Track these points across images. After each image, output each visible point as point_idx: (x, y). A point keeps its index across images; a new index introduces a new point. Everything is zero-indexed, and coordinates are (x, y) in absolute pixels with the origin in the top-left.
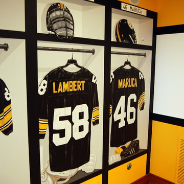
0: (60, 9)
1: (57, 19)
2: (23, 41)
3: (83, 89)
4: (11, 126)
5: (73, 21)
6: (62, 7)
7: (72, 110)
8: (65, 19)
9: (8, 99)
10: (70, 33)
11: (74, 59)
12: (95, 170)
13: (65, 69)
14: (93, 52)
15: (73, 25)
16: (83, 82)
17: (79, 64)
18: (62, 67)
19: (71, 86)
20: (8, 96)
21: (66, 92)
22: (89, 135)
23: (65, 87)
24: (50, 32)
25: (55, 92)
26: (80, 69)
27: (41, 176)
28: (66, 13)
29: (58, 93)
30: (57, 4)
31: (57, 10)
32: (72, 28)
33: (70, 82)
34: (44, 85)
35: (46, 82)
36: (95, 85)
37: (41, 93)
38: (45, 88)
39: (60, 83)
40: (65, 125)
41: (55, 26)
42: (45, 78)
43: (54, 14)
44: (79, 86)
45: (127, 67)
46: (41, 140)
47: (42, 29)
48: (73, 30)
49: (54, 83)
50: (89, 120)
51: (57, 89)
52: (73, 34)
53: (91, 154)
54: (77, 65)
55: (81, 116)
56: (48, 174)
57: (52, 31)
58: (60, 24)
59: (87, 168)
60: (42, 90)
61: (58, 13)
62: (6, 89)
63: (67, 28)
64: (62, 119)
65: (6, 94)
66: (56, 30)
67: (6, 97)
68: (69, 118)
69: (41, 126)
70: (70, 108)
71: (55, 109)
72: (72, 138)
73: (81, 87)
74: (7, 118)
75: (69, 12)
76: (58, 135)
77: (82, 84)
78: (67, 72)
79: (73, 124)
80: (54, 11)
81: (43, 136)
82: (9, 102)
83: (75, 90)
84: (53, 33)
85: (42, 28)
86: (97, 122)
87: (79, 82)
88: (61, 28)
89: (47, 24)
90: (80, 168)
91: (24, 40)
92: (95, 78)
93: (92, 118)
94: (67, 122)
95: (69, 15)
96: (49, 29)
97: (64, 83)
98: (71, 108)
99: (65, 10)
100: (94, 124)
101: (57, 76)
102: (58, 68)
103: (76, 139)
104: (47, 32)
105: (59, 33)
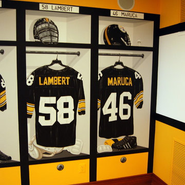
0: (46, 23)
1: (43, 30)
2: (15, 48)
3: (68, 84)
4: (6, 106)
5: (57, 31)
6: (47, 21)
7: (57, 100)
8: (50, 29)
9: (3, 87)
10: (55, 40)
11: (58, 59)
12: (81, 153)
13: (49, 67)
14: (78, 54)
15: (58, 33)
16: (68, 78)
17: (63, 64)
18: (47, 66)
19: (56, 81)
20: (4, 85)
21: (51, 85)
22: (74, 122)
23: (50, 81)
24: (37, 40)
25: (40, 84)
26: (64, 68)
27: (29, 146)
28: (51, 25)
29: (43, 85)
30: (43, 19)
31: (43, 23)
32: (57, 35)
33: (55, 77)
34: (32, 78)
35: (33, 77)
36: (81, 82)
37: (29, 84)
38: (32, 81)
39: (46, 78)
40: (51, 110)
41: (41, 35)
42: (32, 74)
43: (40, 27)
44: (63, 82)
45: (119, 67)
46: (28, 119)
47: (30, 39)
48: (58, 37)
49: (40, 78)
50: (75, 110)
51: (42, 82)
52: (58, 40)
53: (77, 139)
54: (61, 64)
55: (66, 105)
56: (34, 145)
58: (45, 34)
59: (73, 150)
60: (29, 82)
61: (44, 26)
62: (2, 80)
63: (51, 36)
64: (47, 105)
65: (2, 83)
66: (42, 38)
67: (2, 85)
68: (55, 106)
69: (28, 109)
71: (41, 97)
72: (57, 123)
73: (66, 82)
74: (3, 99)
75: (53, 24)
76: (44, 117)
77: (66, 80)
78: (52, 70)
79: (57, 111)
80: (40, 25)
81: (30, 116)
82: (4, 89)
83: (59, 84)
84: (39, 41)
85: (29, 37)
86: (83, 113)
87: (63, 78)
88: (46, 36)
89: (34, 34)
90: (65, 148)
92: (80, 75)
93: (78, 109)
94: (52, 108)
95: (54, 26)
96: (35, 38)
97: (49, 78)
98: (55, 98)
99: (50, 23)
100: (80, 113)
101: (43, 72)
102: (44, 67)
103: (61, 124)
104: (33, 40)
105: (44, 40)
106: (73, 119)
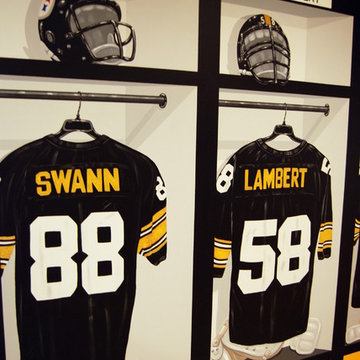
0: (265, 27)
1: (258, 46)
2: (194, 90)
3: (302, 186)
4: (164, 249)
5: (288, 50)
6: (268, 22)
7: (279, 225)
8: (273, 45)
9: (161, 198)
10: (282, 73)
11: (287, 124)
12: (316, 350)
13: (268, 143)
14: (326, 110)
15: (288, 56)
16: (304, 171)
17: (296, 135)
18: (264, 140)
19: (280, 178)
20: (162, 192)
21: (269, 190)
22: (308, 278)
23: (268, 179)
24: (244, 72)
25: (247, 188)
26: (297, 144)
27: (212, 349)
28: (275, 34)
29: (252, 191)
30: (259, 16)
31: (258, 29)
32: (287, 63)
33: (278, 170)
34: (228, 174)
35: (231, 168)
36: (327, 178)
37: (221, 189)
38: (229, 180)
39: (259, 171)
40: (264, 253)
41: (253, 60)
42: (231, 161)
43: (252, 37)
44: (294, 179)
46: (215, 279)
47: (228, 68)
48: (288, 67)
49: (247, 172)
50: (312, 249)
51: (251, 183)
52: (288, 74)
53: (310, 318)
54: (293, 137)
55: (296, 238)
56: (224, 346)
57: (248, 70)
58: (263, 55)
59: (302, 344)
60: (223, 184)
61: (260, 34)
62: (159, 179)
63: (275, 62)
64: (258, 241)
65: (159, 188)
66: (255, 67)
67: (158, 194)
68: (272, 241)
69: (218, 253)
70: (274, 222)
71: (246, 222)
72: (275, 282)
73: (299, 180)
74: (157, 233)
75: (280, 31)
76: (249, 273)
77: (300, 174)
78: (273, 150)
79: (278, 253)
80: (251, 31)
81: (220, 273)
82: (163, 204)
83: (287, 186)
84: (249, 73)
85: (228, 65)
86: (326, 253)
87: (295, 170)
88: (265, 63)
89: (239, 55)
90: (287, 343)
91: (196, 88)
92: (328, 163)
93: (318, 245)
94: (268, 248)
95: (281, 38)
96: (241, 66)
97: (266, 171)
98: (276, 220)
99: (274, 29)
100: (321, 256)
101: (254, 157)
102: (256, 142)
103: (283, 284)
104: (237, 71)
105: (260, 73)
106: (308, 270)
